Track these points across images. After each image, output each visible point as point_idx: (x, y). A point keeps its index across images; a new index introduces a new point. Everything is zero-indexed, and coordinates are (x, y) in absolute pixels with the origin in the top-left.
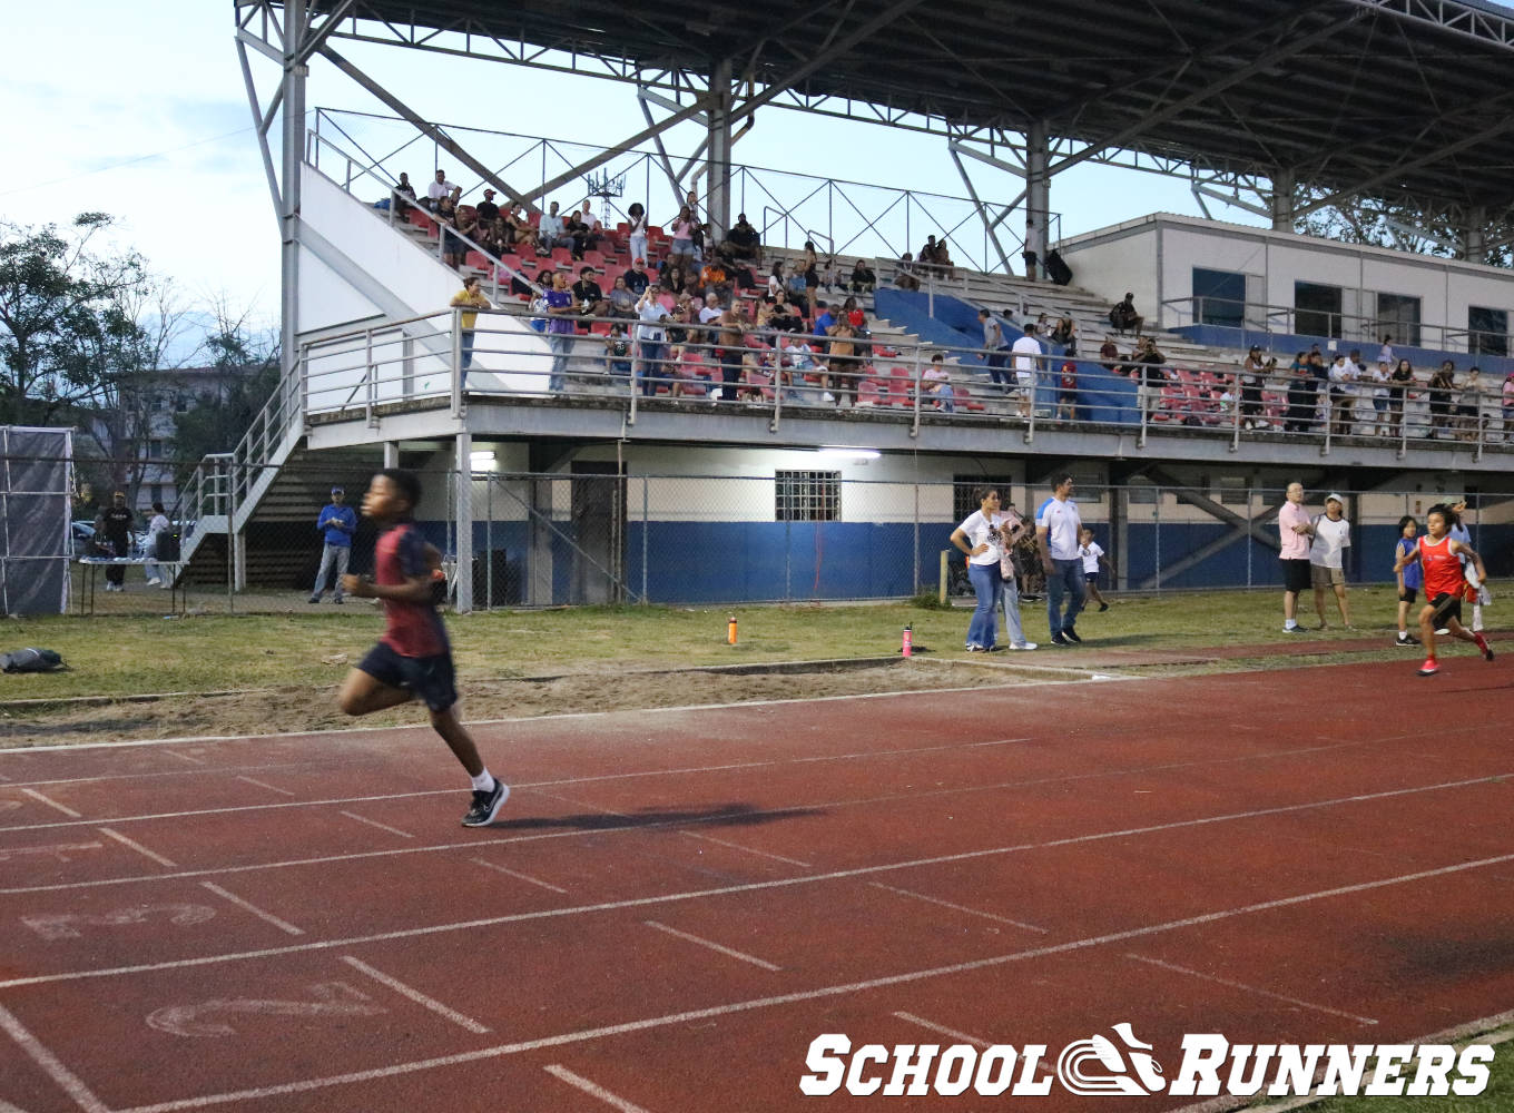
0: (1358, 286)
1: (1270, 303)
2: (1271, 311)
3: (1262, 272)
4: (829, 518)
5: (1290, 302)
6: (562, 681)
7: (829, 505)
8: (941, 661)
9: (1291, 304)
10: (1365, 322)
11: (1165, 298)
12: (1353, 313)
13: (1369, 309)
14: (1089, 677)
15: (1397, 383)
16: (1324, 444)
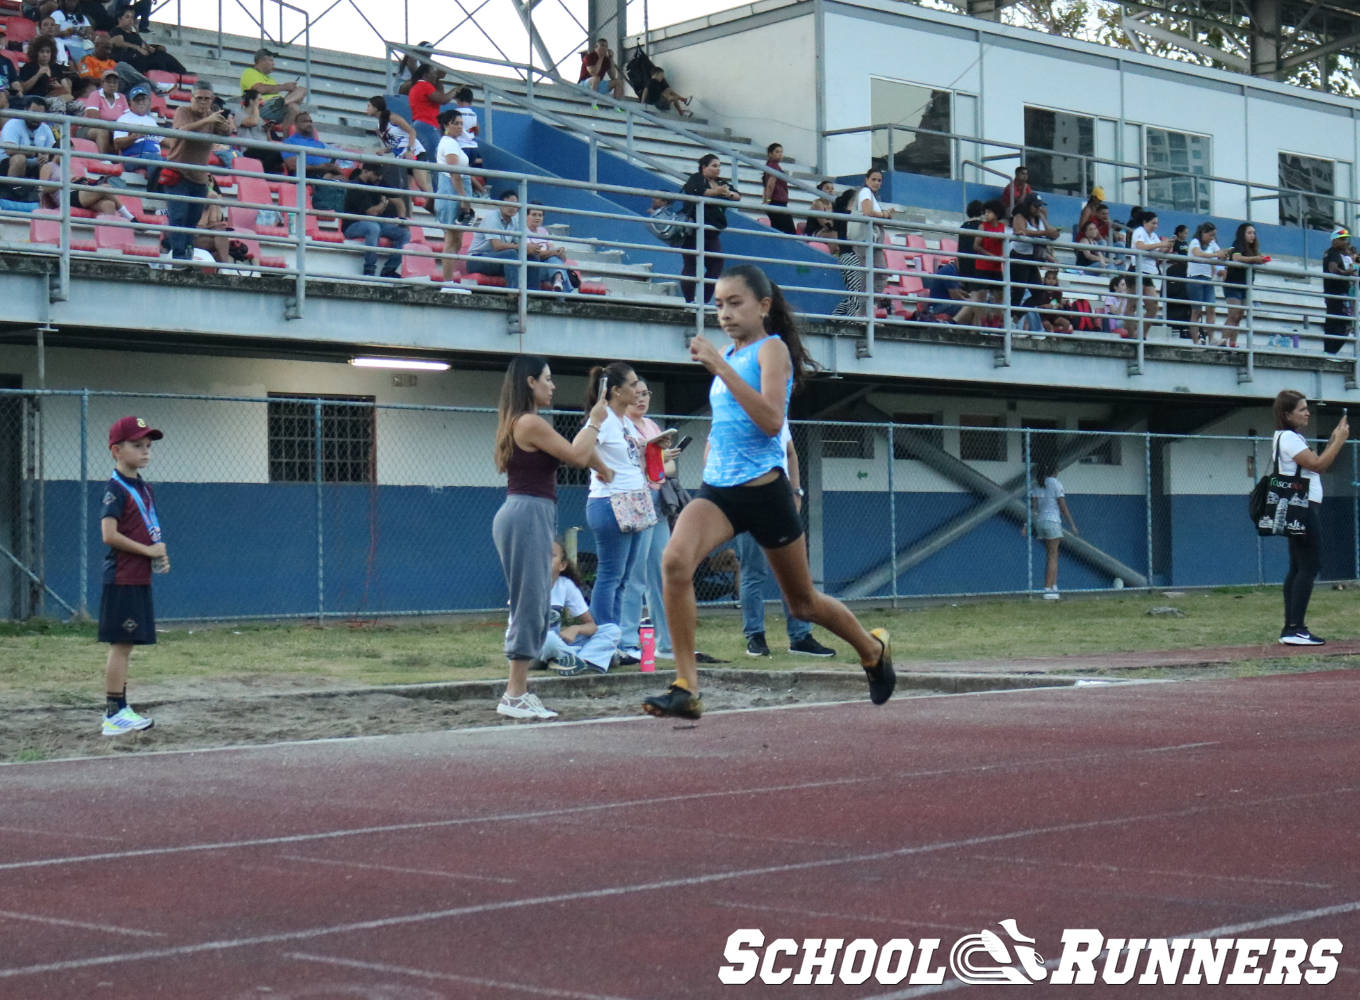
0: (1116, 115)
1: (987, 137)
2: (990, 151)
3: (974, 90)
4: (356, 477)
5: (1018, 136)
6: (166, 708)
7: (356, 454)
8: (772, 672)
9: (1020, 140)
10: (1134, 173)
11: (829, 128)
12: (1110, 157)
13: (1132, 150)
14: (1071, 683)
15: (1238, 260)
16: (1135, 357)
